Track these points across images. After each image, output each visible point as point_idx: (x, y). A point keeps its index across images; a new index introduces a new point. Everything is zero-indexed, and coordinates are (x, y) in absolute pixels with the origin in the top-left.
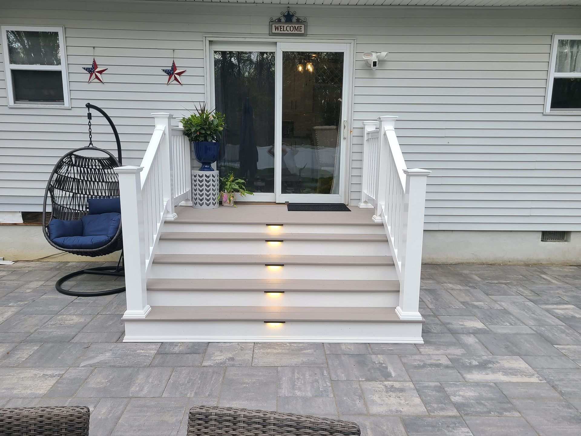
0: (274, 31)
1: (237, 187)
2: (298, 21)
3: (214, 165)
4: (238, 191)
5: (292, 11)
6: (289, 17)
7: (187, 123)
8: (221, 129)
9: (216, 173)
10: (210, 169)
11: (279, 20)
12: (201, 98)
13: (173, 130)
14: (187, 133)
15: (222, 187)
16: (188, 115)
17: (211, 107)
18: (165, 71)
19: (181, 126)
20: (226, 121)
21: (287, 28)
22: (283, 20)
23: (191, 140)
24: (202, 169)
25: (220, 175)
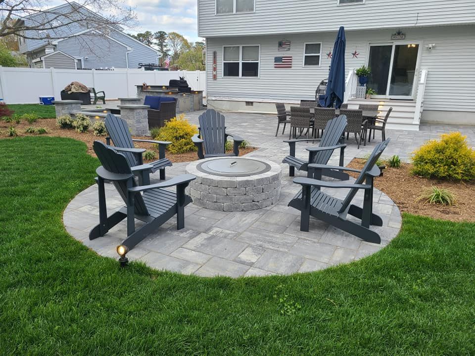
0: (393, 38)
1: (372, 92)
2: (402, 34)
3: (365, 85)
4: (372, 94)
5: (401, 31)
6: (399, 33)
7: (358, 71)
8: (369, 72)
9: (365, 87)
10: (363, 86)
11: (395, 35)
12: (363, 62)
13: (354, 73)
14: (357, 74)
15: (367, 92)
16: (358, 68)
17: (366, 66)
18: (353, 54)
19: (356, 72)
20: (372, 70)
21: (398, 37)
22: (397, 34)
23: (358, 76)
24: (361, 86)
25: (367, 88)
